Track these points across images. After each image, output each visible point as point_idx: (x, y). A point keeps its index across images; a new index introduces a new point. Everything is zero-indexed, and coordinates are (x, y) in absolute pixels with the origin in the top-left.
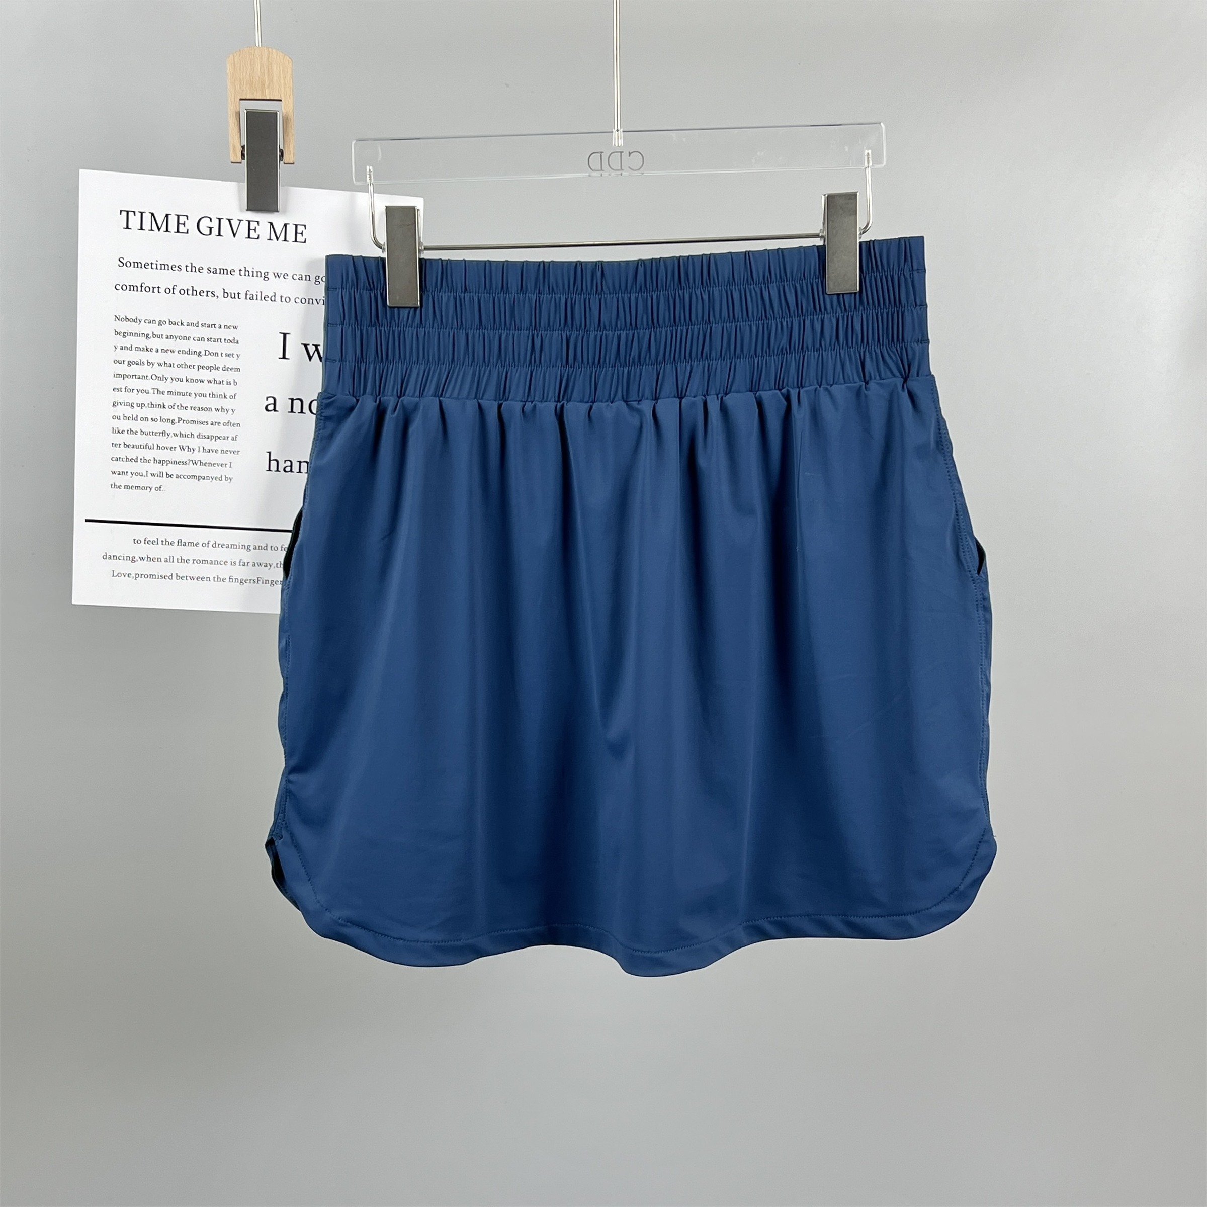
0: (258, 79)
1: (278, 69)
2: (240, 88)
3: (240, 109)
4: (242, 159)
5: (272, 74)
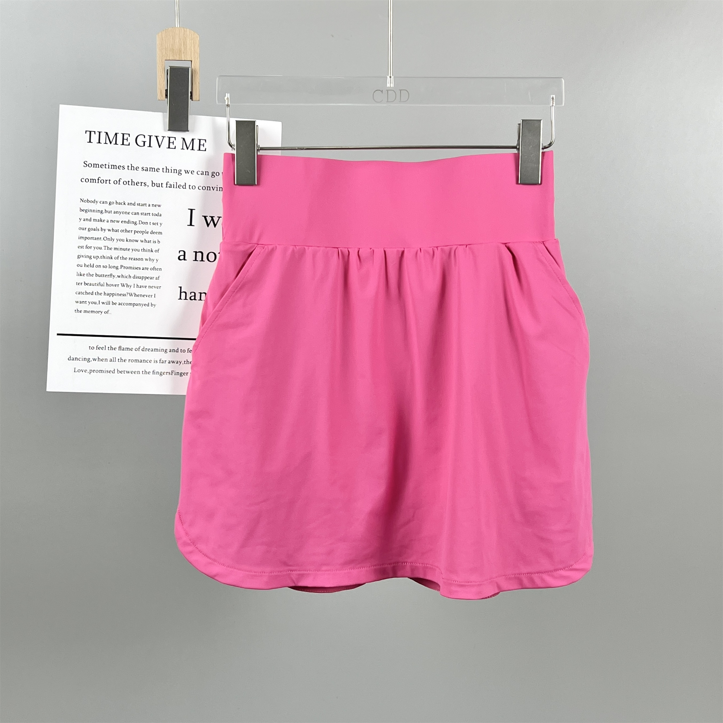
0: (177, 47)
1: (191, 42)
3: (165, 65)
4: (166, 98)
5: (186, 44)
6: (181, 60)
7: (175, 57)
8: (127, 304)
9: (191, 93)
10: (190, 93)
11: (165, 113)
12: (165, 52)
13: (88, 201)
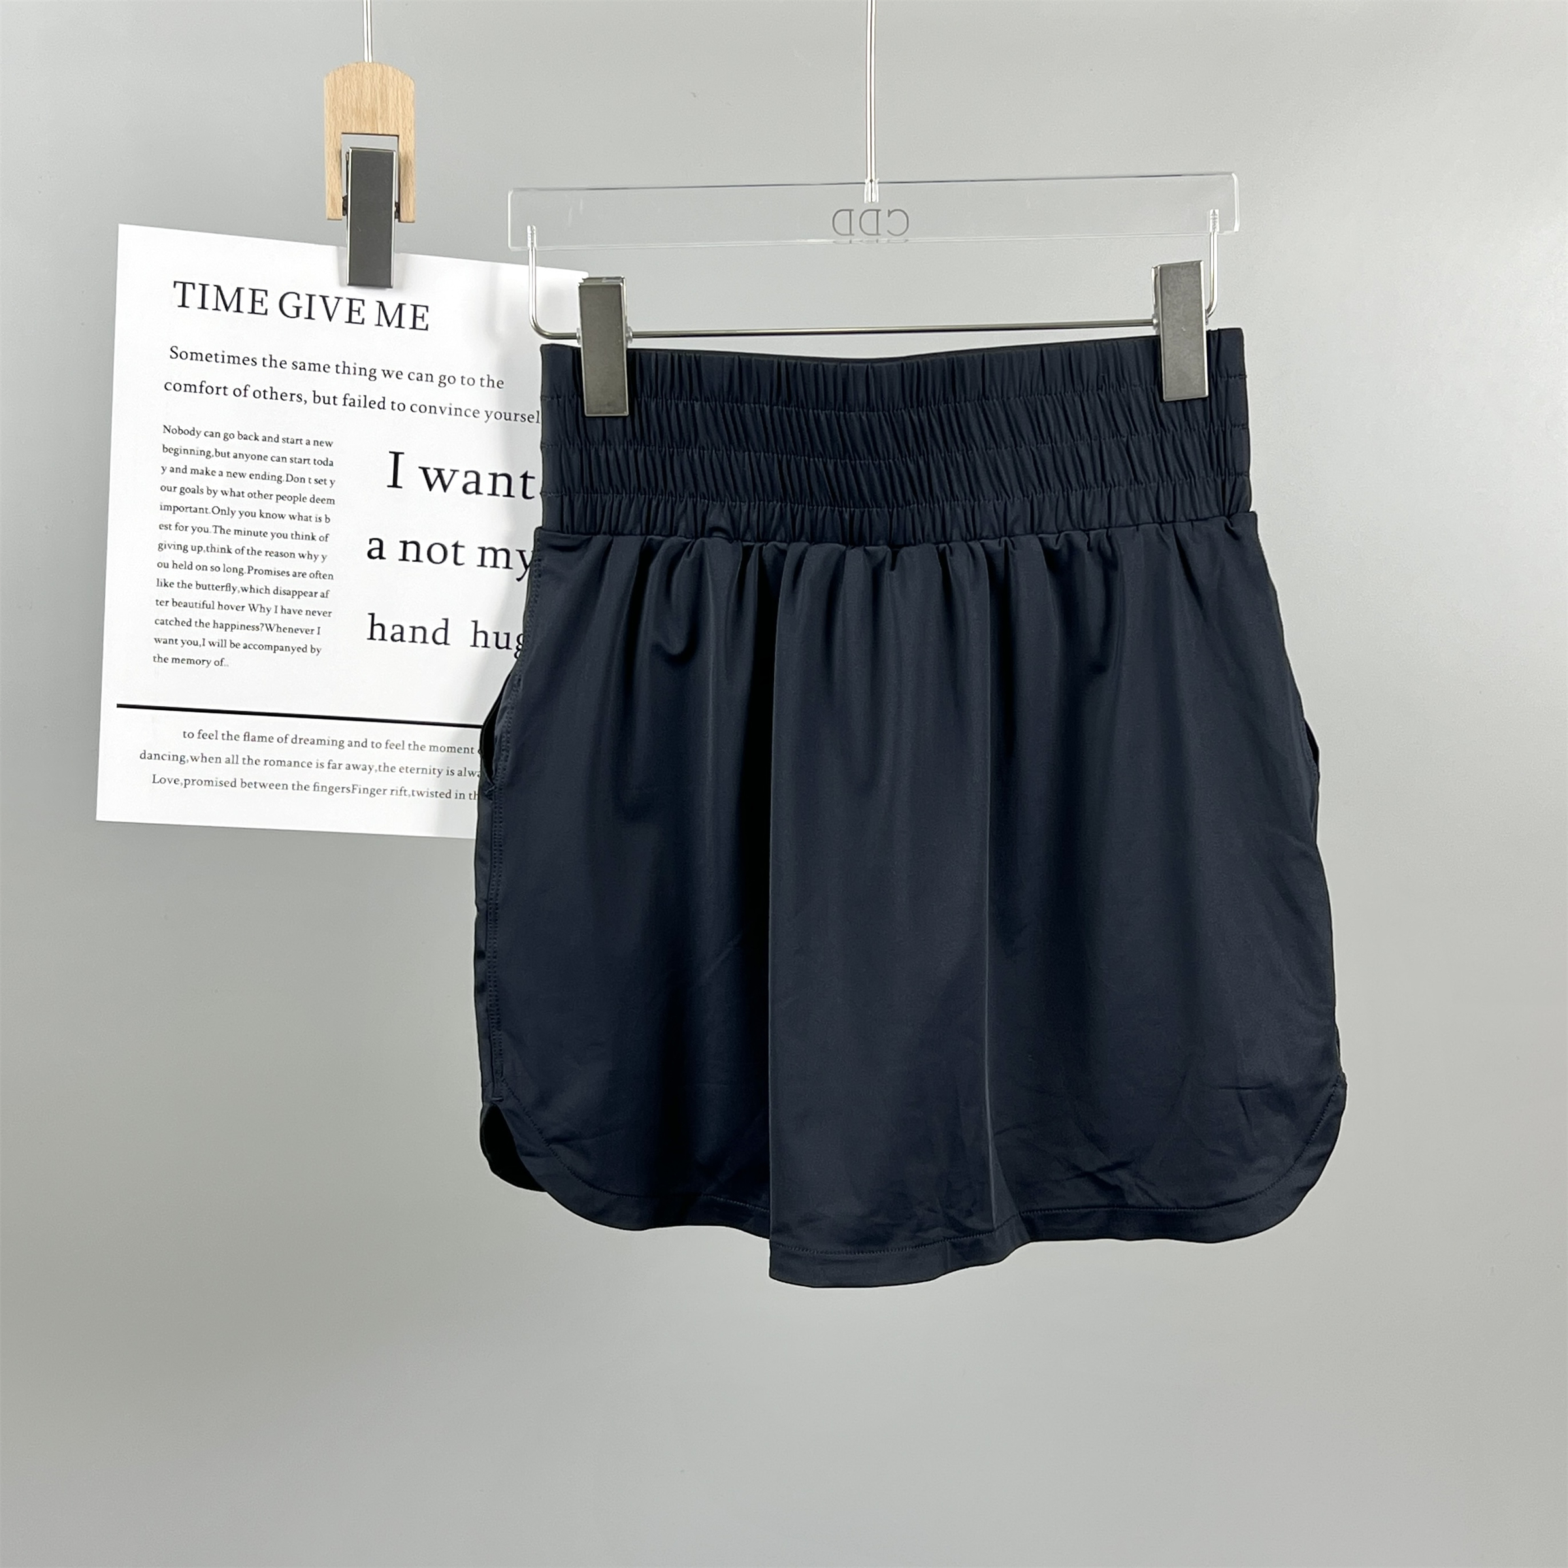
0: (367, 106)
1: (396, 94)
2: (343, 117)
3: (341, 146)
4: (344, 215)
5: (386, 100)
6: (376, 133)
7: (363, 126)
8: (262, 647)
9: (398, 205)
10: (395, 206)
11: (342, 248)
12: (341, 116)
13: (180, 431)
